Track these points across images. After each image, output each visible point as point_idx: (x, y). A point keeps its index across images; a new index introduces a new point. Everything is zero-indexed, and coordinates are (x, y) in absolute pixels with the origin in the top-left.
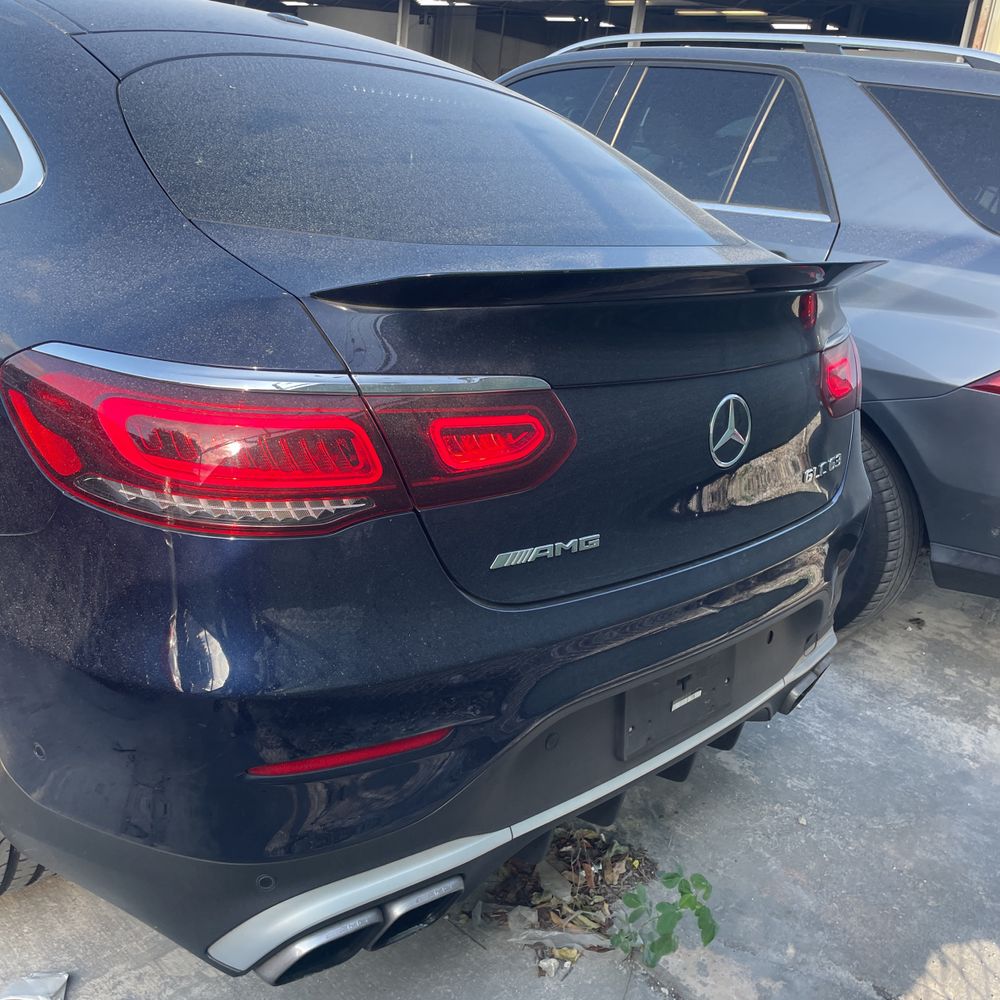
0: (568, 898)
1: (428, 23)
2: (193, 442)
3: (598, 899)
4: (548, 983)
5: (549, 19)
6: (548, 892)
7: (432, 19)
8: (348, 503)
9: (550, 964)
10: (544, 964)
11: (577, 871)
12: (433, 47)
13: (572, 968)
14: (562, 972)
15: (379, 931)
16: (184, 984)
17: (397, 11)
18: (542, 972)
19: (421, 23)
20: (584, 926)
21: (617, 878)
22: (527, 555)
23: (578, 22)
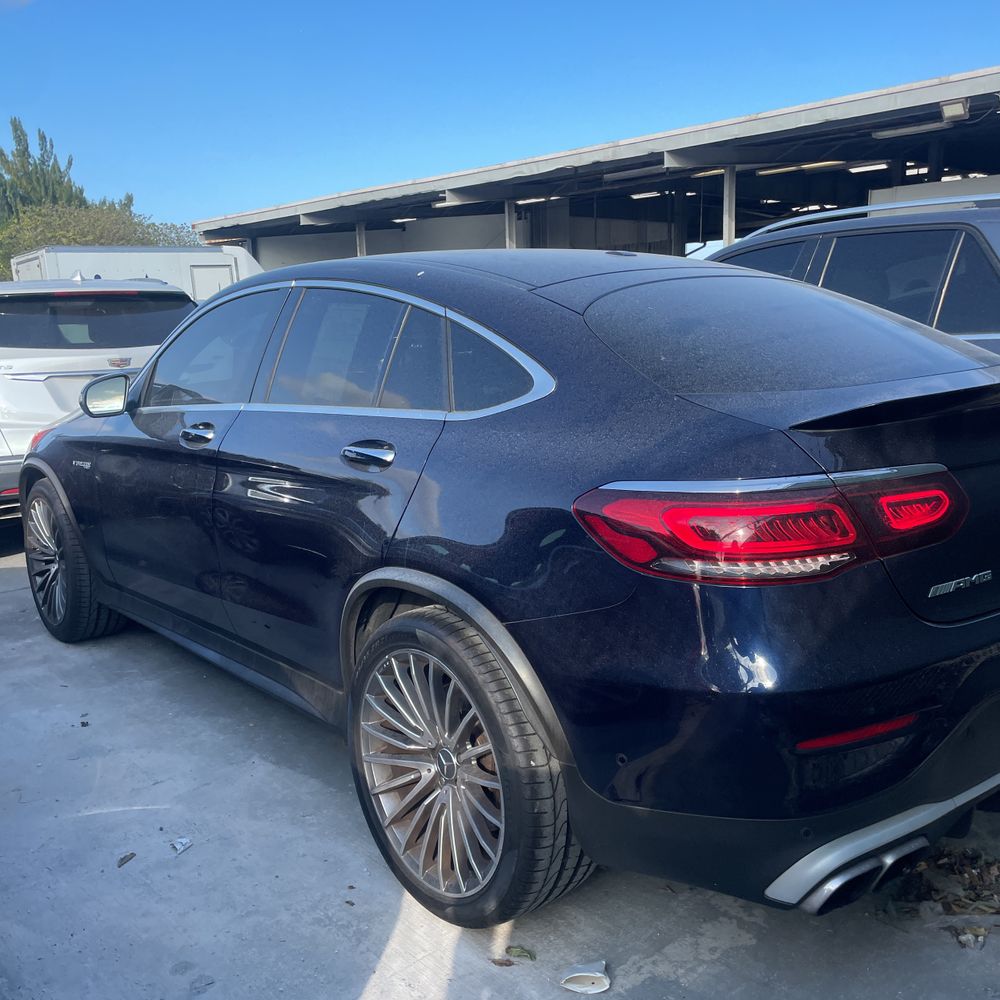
0: (962, 893)
1: (526, 218)
2: (713, 532)
3: (986, 893)
4: (973, 953)
5: (635, 197)
6: (943, 891)
7: (528, 215)
8: (834, 557)
9: (968, 937)
10: (963, 938)
11: (961, 873)
12: (532, 239)
13: (984, 942)
14: (979, 945)
15: (879, 874)
16: (689, 966)
17: (504, 212)
18: (963, 945)
19: (519, 219)
20: (985, 912)
21: (994, 879)
22: (950, 586)
23: (663, 196)
